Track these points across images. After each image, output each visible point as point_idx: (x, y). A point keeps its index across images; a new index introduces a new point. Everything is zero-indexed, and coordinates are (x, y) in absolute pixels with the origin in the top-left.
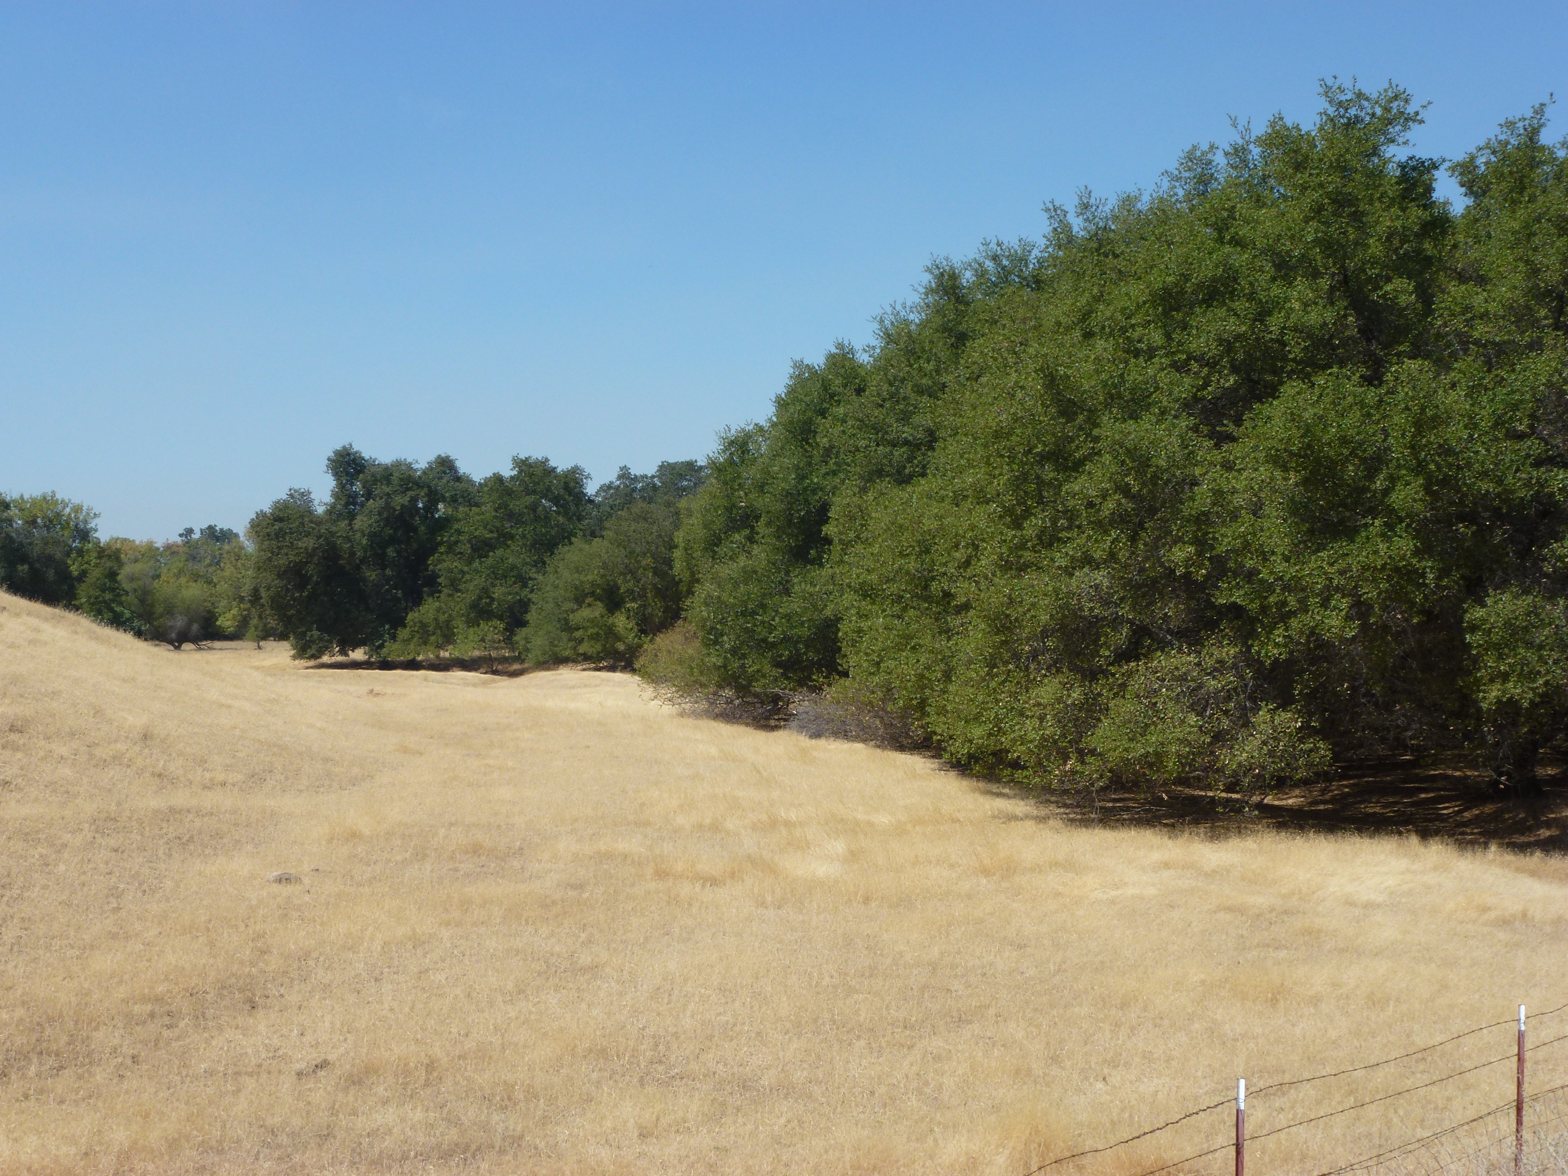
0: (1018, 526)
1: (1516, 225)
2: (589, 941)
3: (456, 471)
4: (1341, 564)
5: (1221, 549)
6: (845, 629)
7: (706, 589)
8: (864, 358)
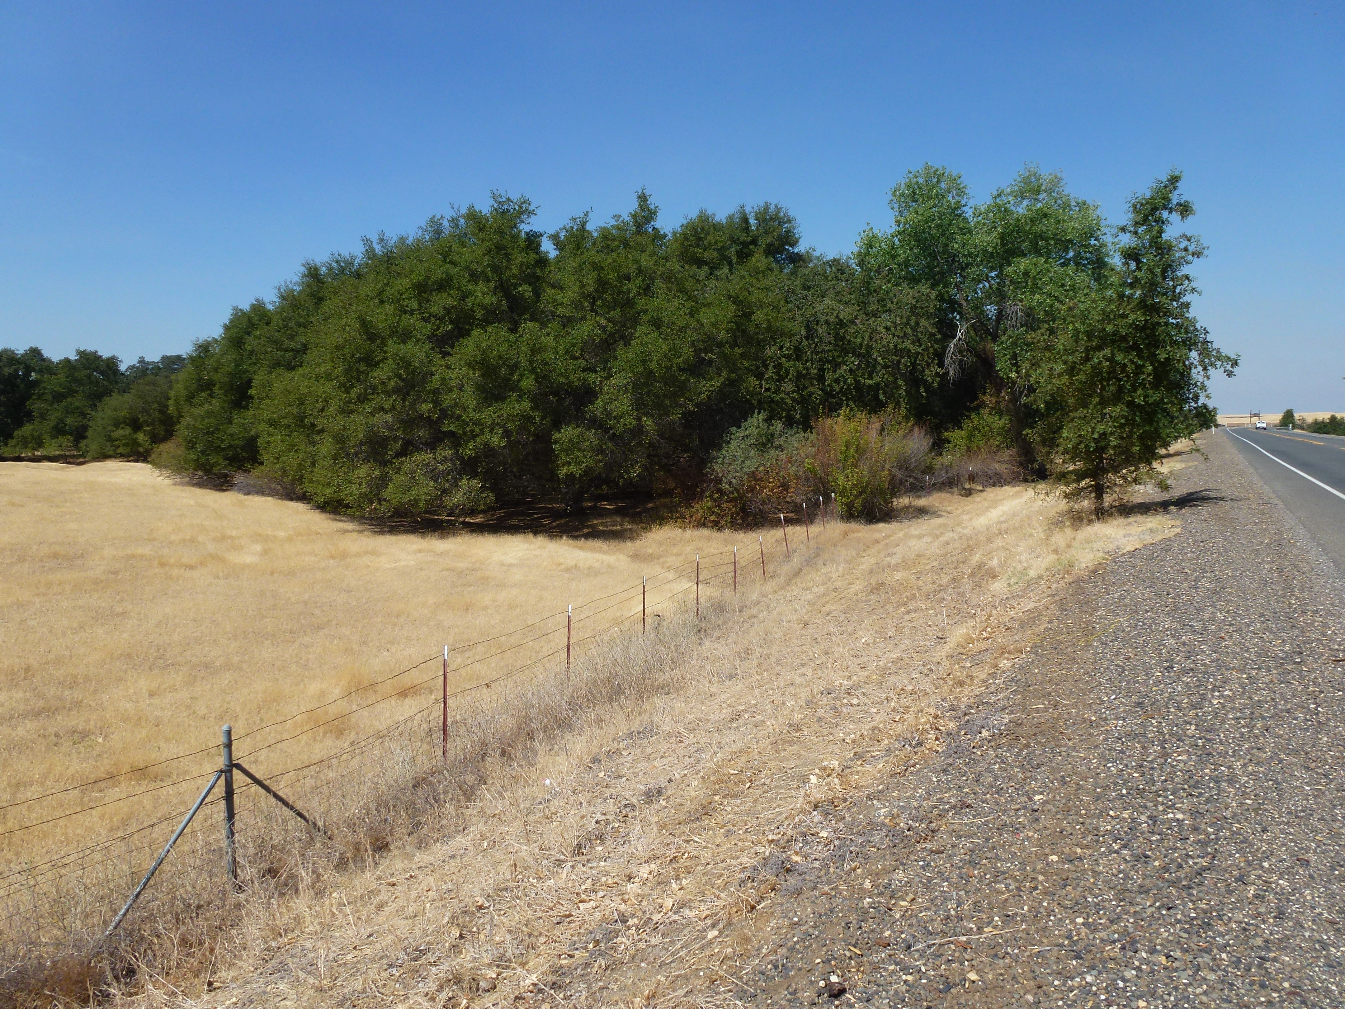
0: (348, 393)
1: (575, 265)
2: (122, 600)
3: (42, 355)
4: (499, 413)
5: (445, 405)
6: (260, 441)
7: (187, 420)
8: (270, 307)
